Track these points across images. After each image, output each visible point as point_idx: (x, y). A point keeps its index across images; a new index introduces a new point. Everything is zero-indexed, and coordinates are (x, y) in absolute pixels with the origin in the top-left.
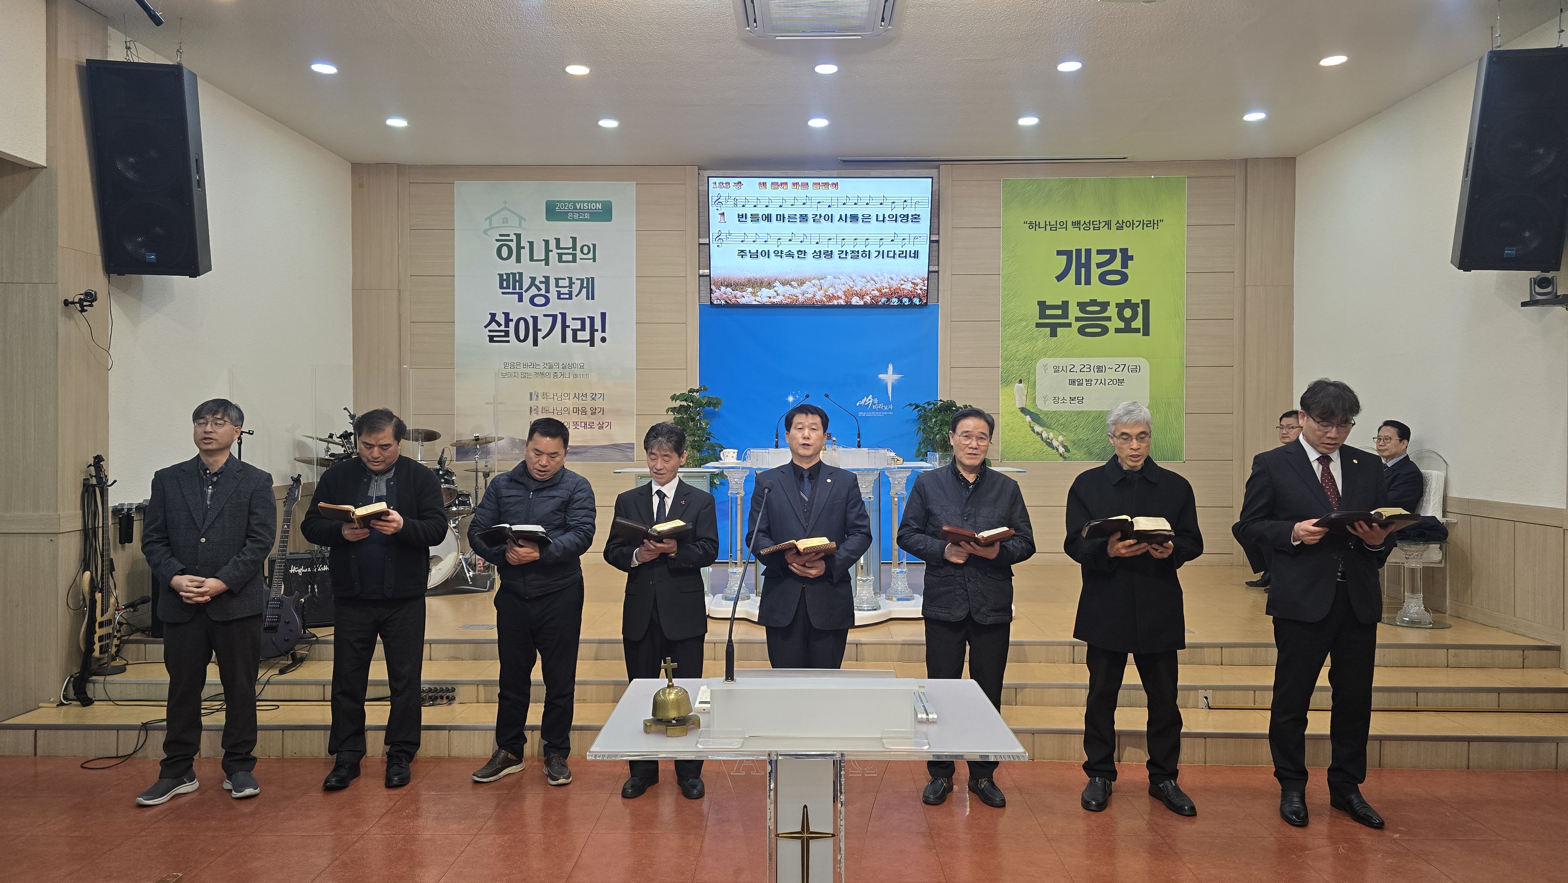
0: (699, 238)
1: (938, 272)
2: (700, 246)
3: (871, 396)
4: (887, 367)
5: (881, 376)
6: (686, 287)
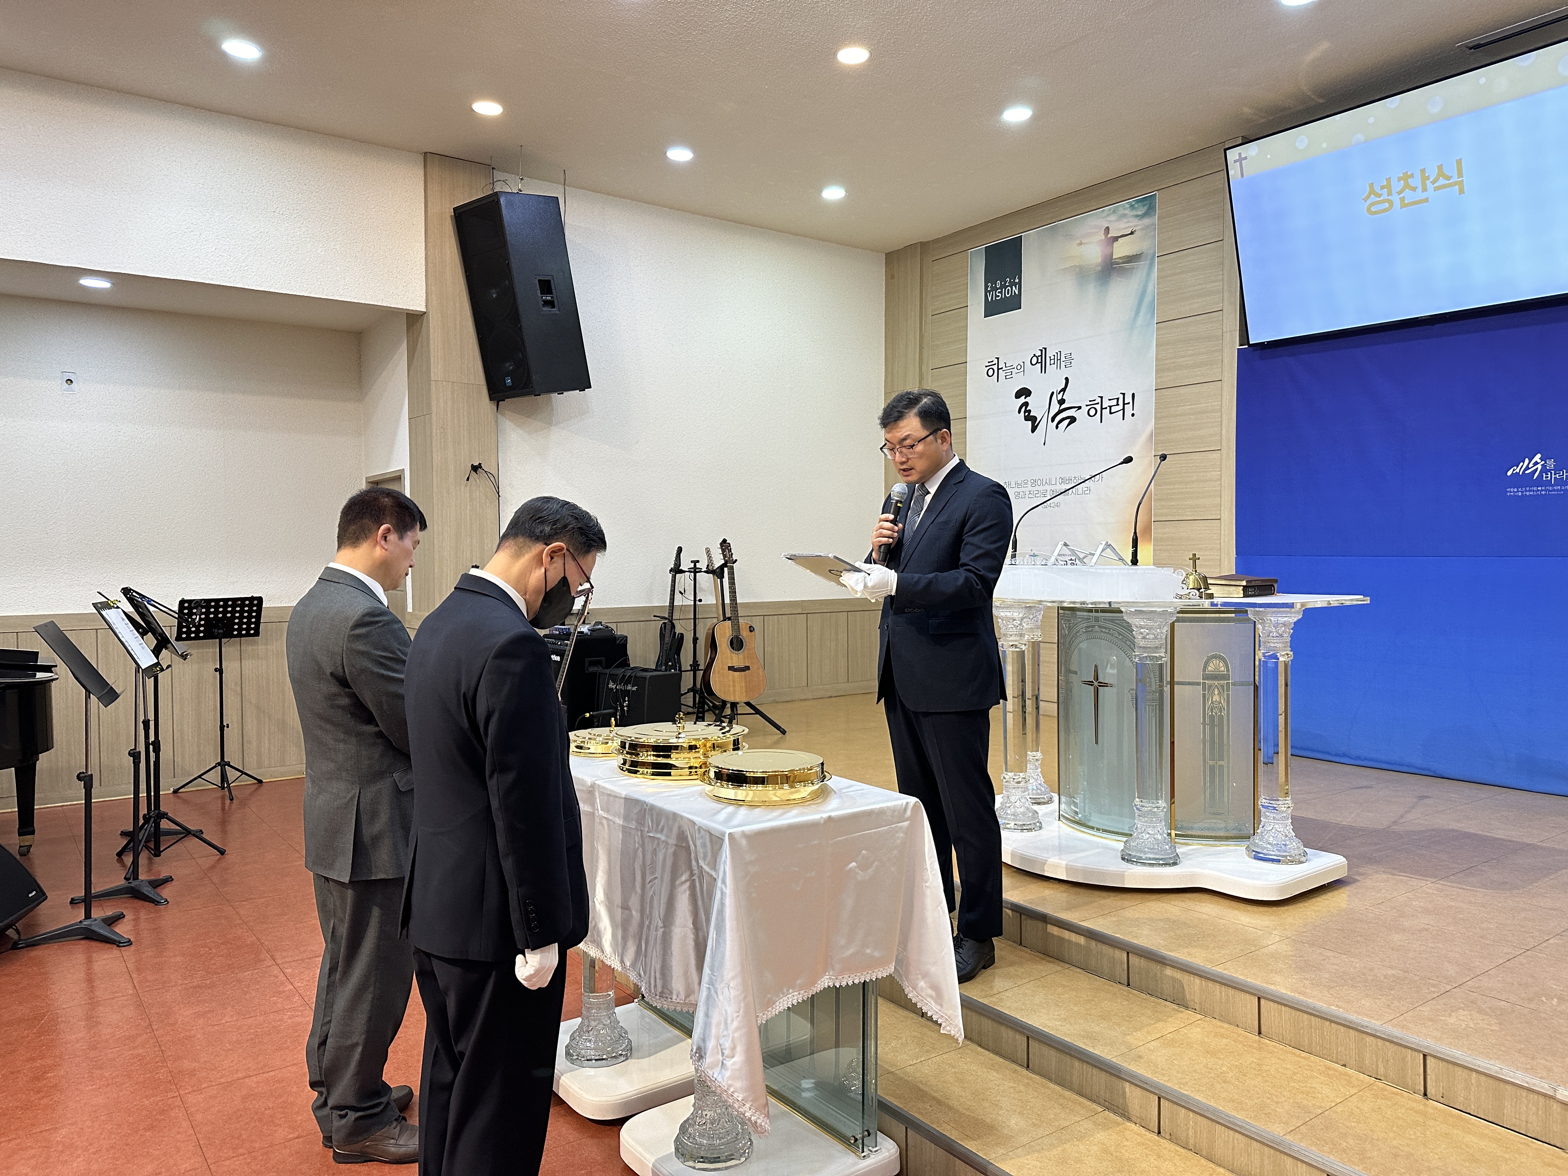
6: (1223, 325)
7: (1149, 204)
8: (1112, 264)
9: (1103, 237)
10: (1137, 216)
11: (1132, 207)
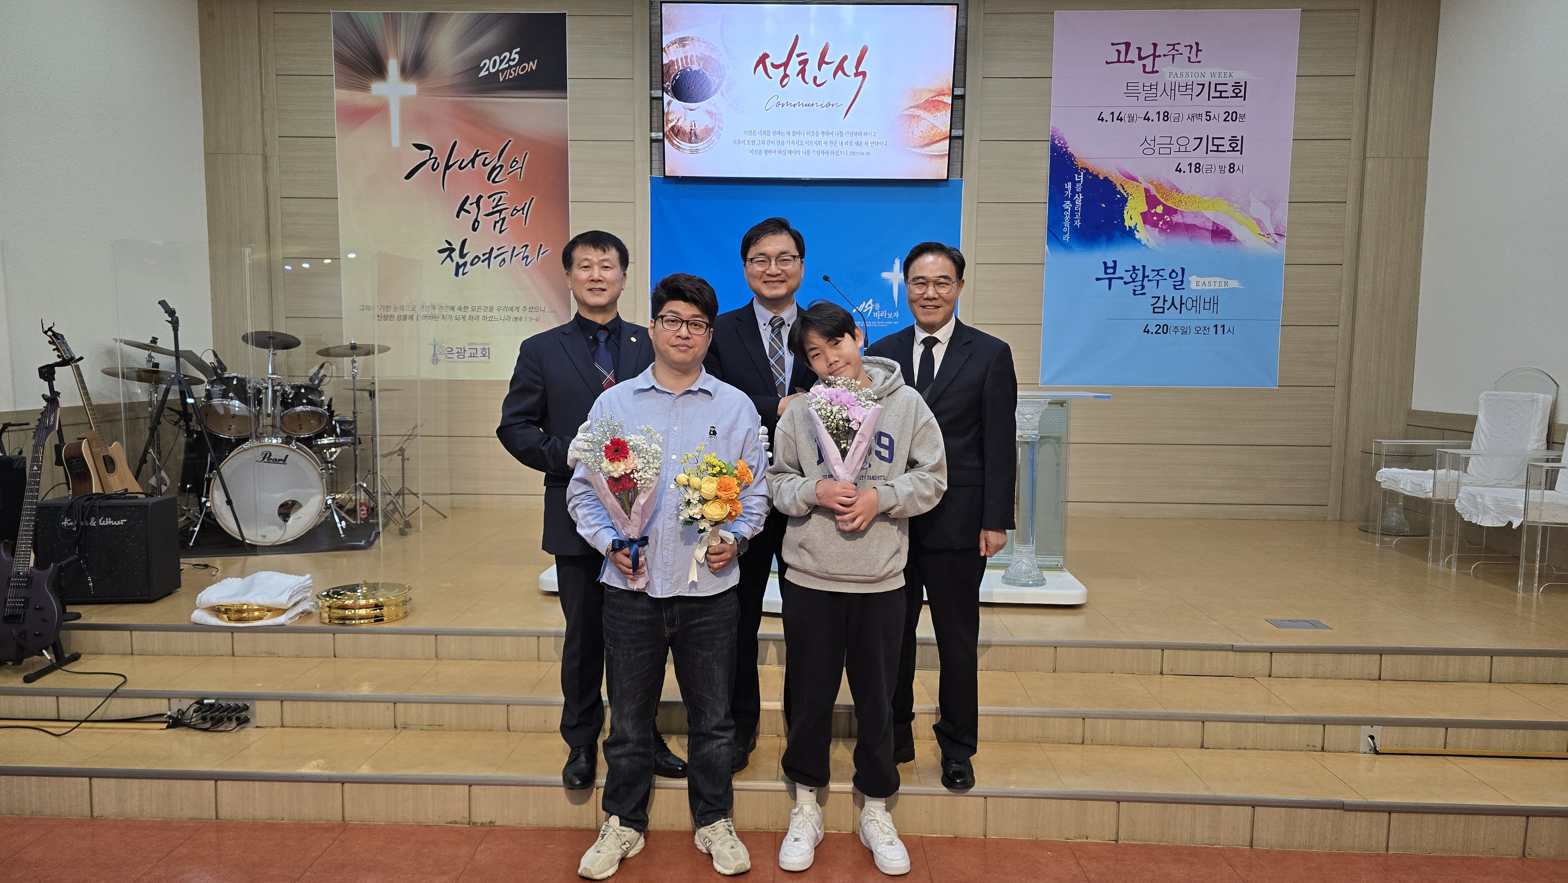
0: (651, 89)
1: (961, 138)
2: (655, 102)
3: (871, 300)
4: (893, 263)
5: (885, 275)
6: (634, 154)
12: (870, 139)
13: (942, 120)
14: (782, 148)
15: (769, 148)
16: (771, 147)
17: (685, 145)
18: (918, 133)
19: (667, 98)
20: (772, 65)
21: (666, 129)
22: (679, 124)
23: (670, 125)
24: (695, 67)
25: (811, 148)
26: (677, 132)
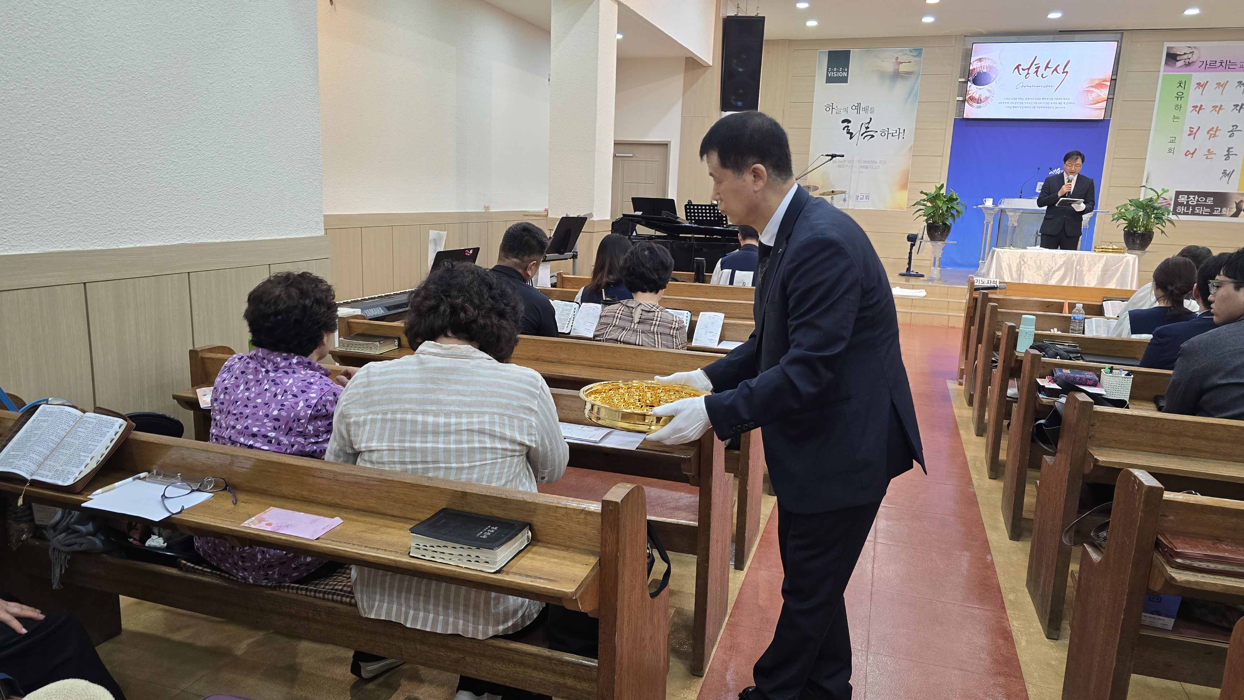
0: (959, 78)
1: (1113, 99)
2: (961, 84)
6: (950, 107)
7: (919, 52)
8: (898, 73)
9: (895, 61)
10: (912, 56)
11: (911, 51)
12: (1066, 101)
13: (1104, 93)
14: (1021, 105)
15: (1015, 105)
16: (1017, 105)
17: (975, 105)
18: (1090, 98)
19: (969, 84)
20: (1023, 69)
21: (967, 97)
22: (974, 95)
23: (969, 96)
24: (985, 71)
25: (1036, 105)
26: (972, 99)
